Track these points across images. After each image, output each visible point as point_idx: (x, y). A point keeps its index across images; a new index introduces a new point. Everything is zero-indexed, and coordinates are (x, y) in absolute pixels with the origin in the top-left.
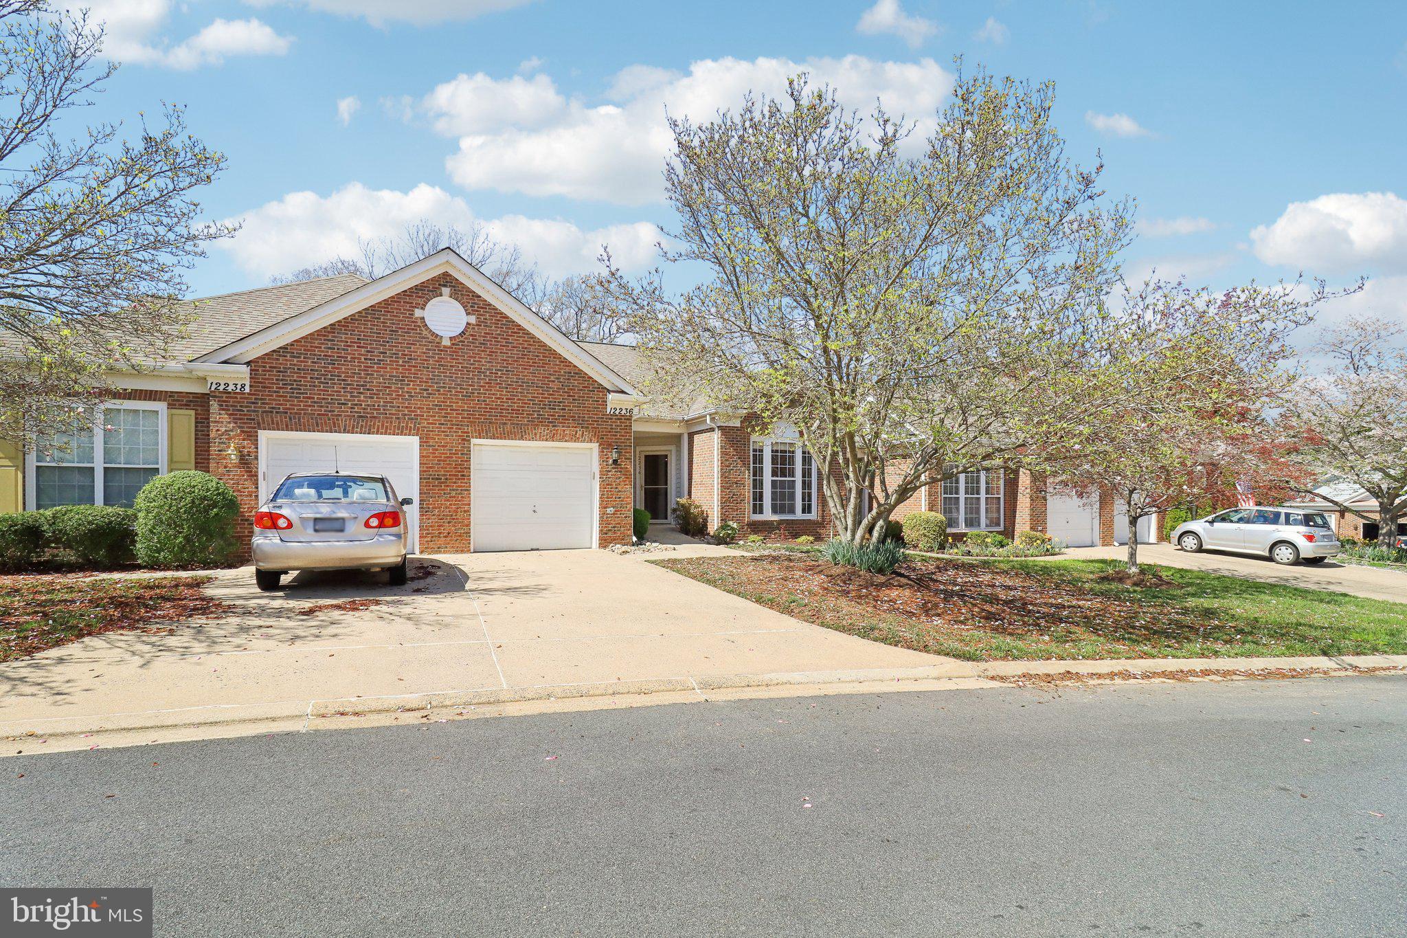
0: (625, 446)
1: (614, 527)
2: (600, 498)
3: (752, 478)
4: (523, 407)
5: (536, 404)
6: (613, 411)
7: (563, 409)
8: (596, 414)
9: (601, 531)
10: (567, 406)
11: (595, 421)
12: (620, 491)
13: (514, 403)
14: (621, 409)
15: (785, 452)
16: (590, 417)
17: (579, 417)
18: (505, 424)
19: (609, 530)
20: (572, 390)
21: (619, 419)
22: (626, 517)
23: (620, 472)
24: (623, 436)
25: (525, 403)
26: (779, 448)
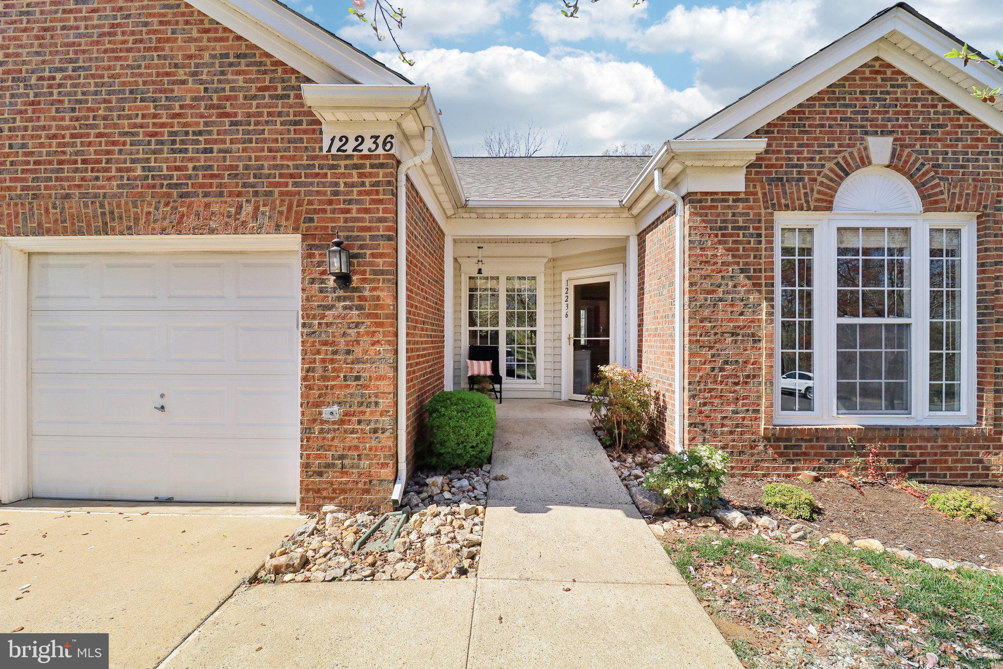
0: (373, 238)
1: (342, 457)
2: (304, 379)
3: (778, 319)
4: (108, 152)
5: (139, 143)
6: (337, 144)
7: (205, 151)
8: (293, 158)
9: (306, 466)
10: (215, 142)
11: (292, 176)
12: (357, 361)
13: (90, 144)
14: (360, 139)
15: (879, 251)
16: (275, 167)
17: (246, 167)
18: (67, 196)
19: (328, 466)
20: (228, 98)
21: (356, 167)
22: (375, 431)
23: (360, 308)
24: (367, 211)
25: (114, 143)
26: (860, 242)
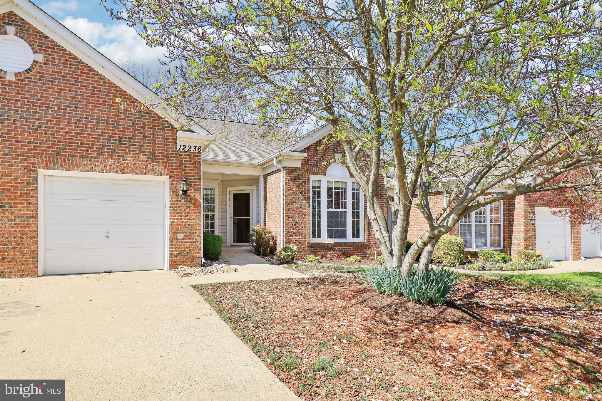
0: (194, 179)
1: (184, 251)
2: (171, 225)
4: (92, 141)
5: (106, 139)
6: (182, 148)
7: (133, 145)
8: (166, 151)
9: (171, 254)
10: (137, 142)
11: (166, 157)
12: (189, 219)
13: (84, 137)
14: (190, 147)
15: (338, 188)
16: (160, 153)
17: (149, 152)
18: (74, 156)
19: (179, 254)
20: (142, 127)
21: (188, 155)
22: (195, 242)
23: (190, 202)
24: (192, 170)
25: (95, 138)
26: (333, 185)
